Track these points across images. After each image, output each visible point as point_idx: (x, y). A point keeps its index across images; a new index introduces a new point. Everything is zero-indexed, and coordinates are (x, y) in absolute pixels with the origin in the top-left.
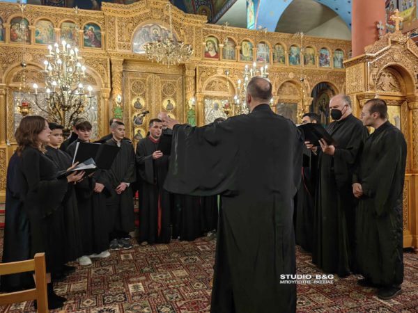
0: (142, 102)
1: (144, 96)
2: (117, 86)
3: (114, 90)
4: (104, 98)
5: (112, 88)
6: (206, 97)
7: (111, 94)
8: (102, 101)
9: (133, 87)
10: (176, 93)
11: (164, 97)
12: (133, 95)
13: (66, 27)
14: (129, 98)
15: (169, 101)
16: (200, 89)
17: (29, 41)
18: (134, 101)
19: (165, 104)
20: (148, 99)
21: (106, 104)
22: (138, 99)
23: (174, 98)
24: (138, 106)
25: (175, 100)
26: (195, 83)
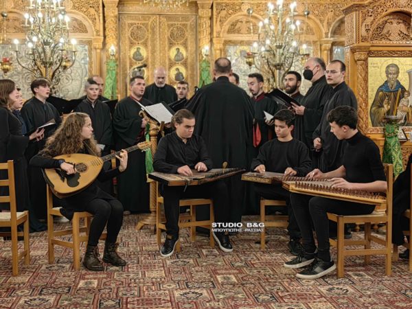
0: (144, 52)
1: (145, 44)
2: (111, 34)
3: (107, 39)
4: (96, 49)
5: (105, 37)
6: (227, 43)
7: (104, 44)
8: (93, 53)
9: (132, 34)
10: (186, 39)
11: (171, 45)
12: (132, 44)
14: (127, 47)
15: (178, 49)
16: (219, 33)
18: (133, 51)
19: (173, 53)
20: (150, 48)
21: (98, 56)
22: (138, 49)
23: (185, 45)
24: (137, 56)
25: (186, 48)
26: (211, 27)
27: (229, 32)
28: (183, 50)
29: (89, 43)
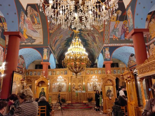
0: (75, 84)
1: (75, 83)
2: (70, 81)
6: (87, 82)
7: (69, 83)
9: (73, 81)
11: (79, 83)
12: (73, 83)
13: (61, 71)
17: (56, 75)
18: (73, 84)
19: (79, 84)
21: (68, 85)
23: (81, 83)
26: (85, 80)
27: (88, 80)
28: (81, 84)
29: (67, 83)
